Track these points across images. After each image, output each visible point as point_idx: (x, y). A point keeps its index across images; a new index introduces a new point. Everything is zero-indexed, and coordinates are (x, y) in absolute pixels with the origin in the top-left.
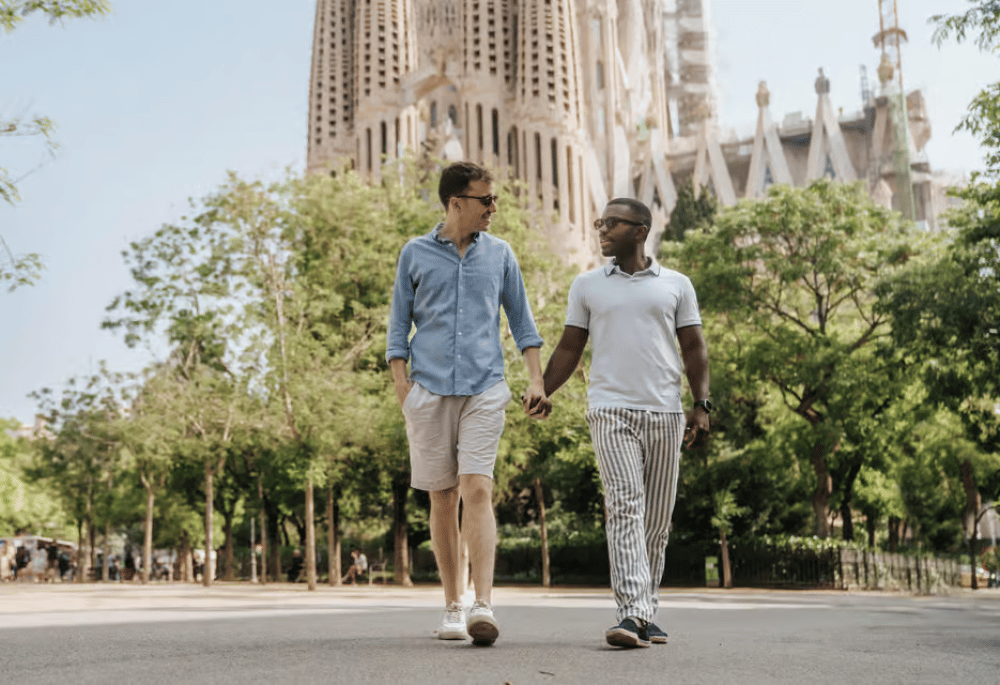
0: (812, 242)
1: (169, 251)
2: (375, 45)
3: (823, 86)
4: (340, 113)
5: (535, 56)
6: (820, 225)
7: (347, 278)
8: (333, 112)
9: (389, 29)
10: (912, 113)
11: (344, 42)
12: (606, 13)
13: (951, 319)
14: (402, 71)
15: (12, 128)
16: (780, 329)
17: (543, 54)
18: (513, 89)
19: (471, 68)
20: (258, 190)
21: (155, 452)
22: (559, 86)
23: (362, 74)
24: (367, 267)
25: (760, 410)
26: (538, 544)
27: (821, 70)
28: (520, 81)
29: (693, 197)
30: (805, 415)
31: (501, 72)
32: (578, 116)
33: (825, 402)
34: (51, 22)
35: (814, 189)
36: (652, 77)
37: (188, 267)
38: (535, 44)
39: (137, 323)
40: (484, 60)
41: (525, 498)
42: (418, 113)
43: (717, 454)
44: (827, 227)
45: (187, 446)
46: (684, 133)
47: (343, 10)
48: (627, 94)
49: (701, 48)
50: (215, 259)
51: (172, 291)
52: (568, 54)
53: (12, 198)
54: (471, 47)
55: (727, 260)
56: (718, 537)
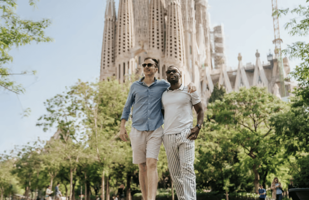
0: (252, 104)
1: (58, 102)
2: (122, 39)
3: (258, 55)
4: (111, 60)
5: (171, 44)
6: (254, 100)
7: (114, 113)
8: (109, 59)
9: (127, 35)
10: (285, 64)
11: (112, 38)
12: (192, 31)
13: (291, 129)
14: (130, 47)
15: (25, 73)
16: (244, 130)
17: (173, 44)
18: (164, 54)
19: (151, 47)
20: (87, 84)
21: (54, 165)
22: (178, 53)
23: (118, 48)
24: (120, 109)
25: (238, 154)
26: (171, 195)
27: (257, 50)
28: (166, 51)
29: (218, 88)
30: (251, 156)
31: (161, 48)
32: (184, 62)
33: (257, 152)
34: (37, 43)
35: (252, 89)
36: (206, 51)
37: (64, 107)
38: (171, 40)
39: (47, 124)
40: (155, 44)
41: (166, 180)
42: (135, 60)
43: (225, 167)
44: (256, 100)
45: (65, 163)
46: (216, 68)
47: (112, 28)
48: (199, 56)
49: (221, 42)
50: (72, 105)
51: (59, 115)
52: (181, 44)
53: (24, 92)
54: (151, 41)
55: (227, 109)
56: (225, 193)
